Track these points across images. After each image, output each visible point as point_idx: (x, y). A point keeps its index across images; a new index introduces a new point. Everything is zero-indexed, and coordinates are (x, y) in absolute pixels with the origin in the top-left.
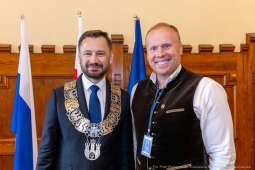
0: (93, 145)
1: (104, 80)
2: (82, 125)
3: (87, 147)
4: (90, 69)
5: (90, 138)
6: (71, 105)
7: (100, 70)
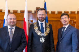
0: (42, 39)
1: (44, 21)
2: (39, 33)
3: (41, 39)
4: (40, 19)
5: (41, 37)
6: (36, 28)
7: (43, 19)
